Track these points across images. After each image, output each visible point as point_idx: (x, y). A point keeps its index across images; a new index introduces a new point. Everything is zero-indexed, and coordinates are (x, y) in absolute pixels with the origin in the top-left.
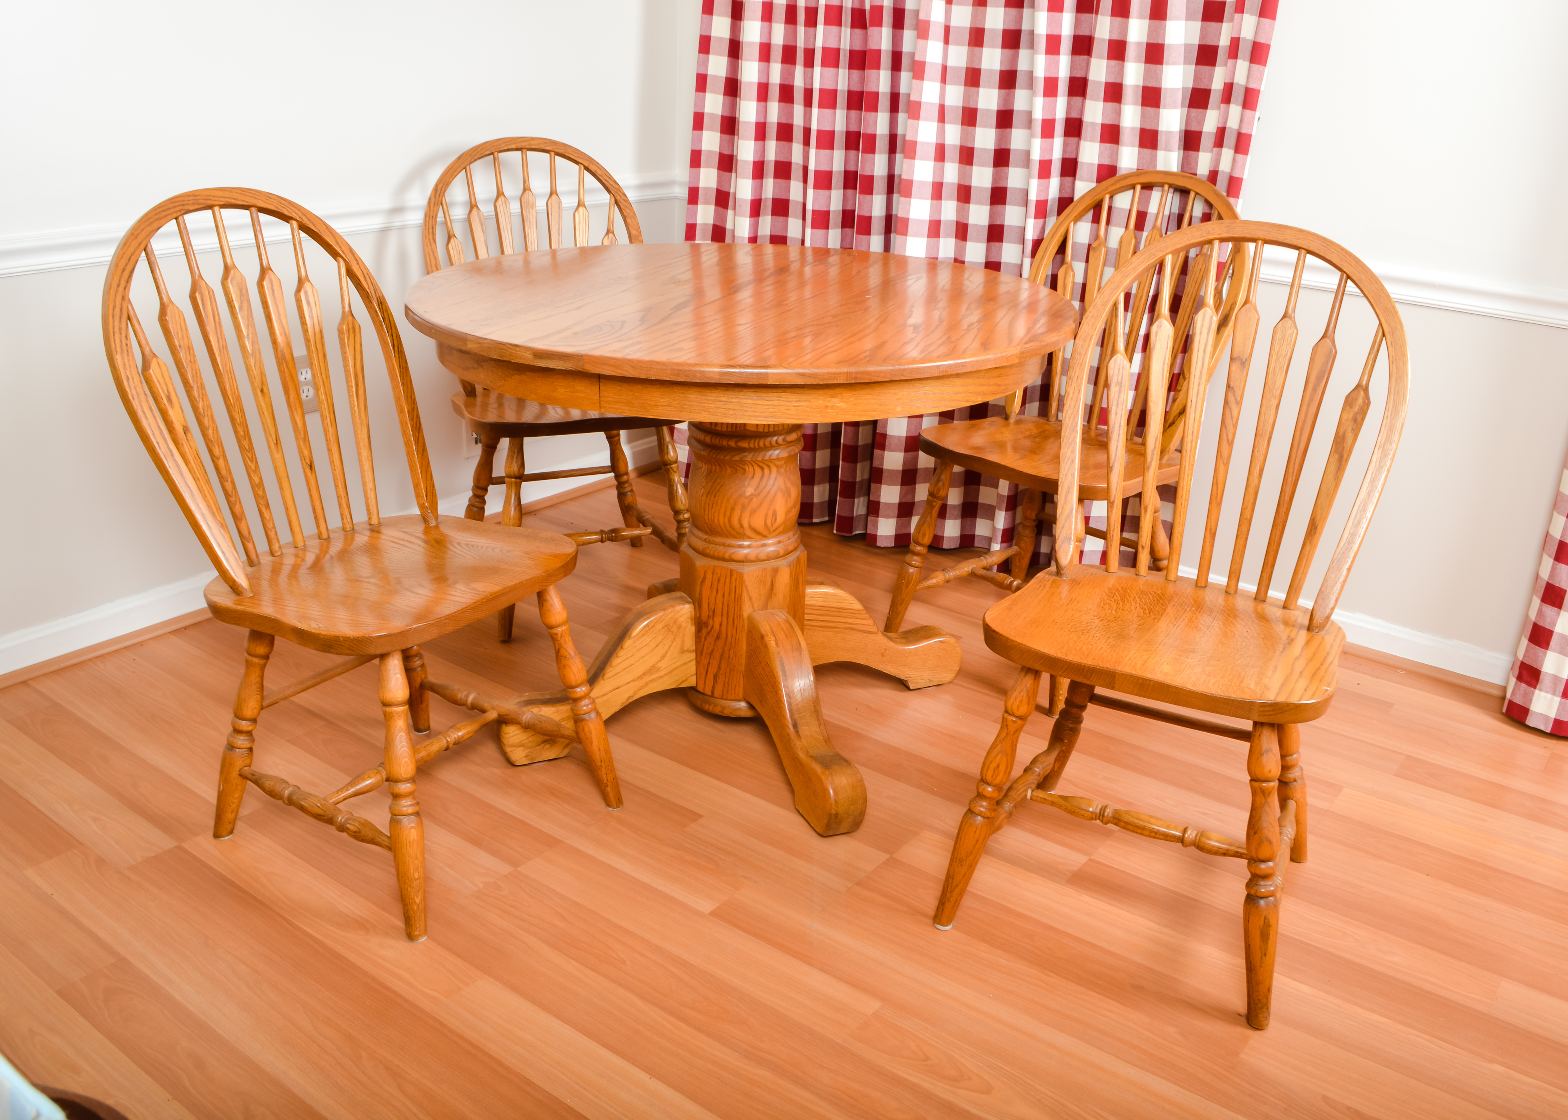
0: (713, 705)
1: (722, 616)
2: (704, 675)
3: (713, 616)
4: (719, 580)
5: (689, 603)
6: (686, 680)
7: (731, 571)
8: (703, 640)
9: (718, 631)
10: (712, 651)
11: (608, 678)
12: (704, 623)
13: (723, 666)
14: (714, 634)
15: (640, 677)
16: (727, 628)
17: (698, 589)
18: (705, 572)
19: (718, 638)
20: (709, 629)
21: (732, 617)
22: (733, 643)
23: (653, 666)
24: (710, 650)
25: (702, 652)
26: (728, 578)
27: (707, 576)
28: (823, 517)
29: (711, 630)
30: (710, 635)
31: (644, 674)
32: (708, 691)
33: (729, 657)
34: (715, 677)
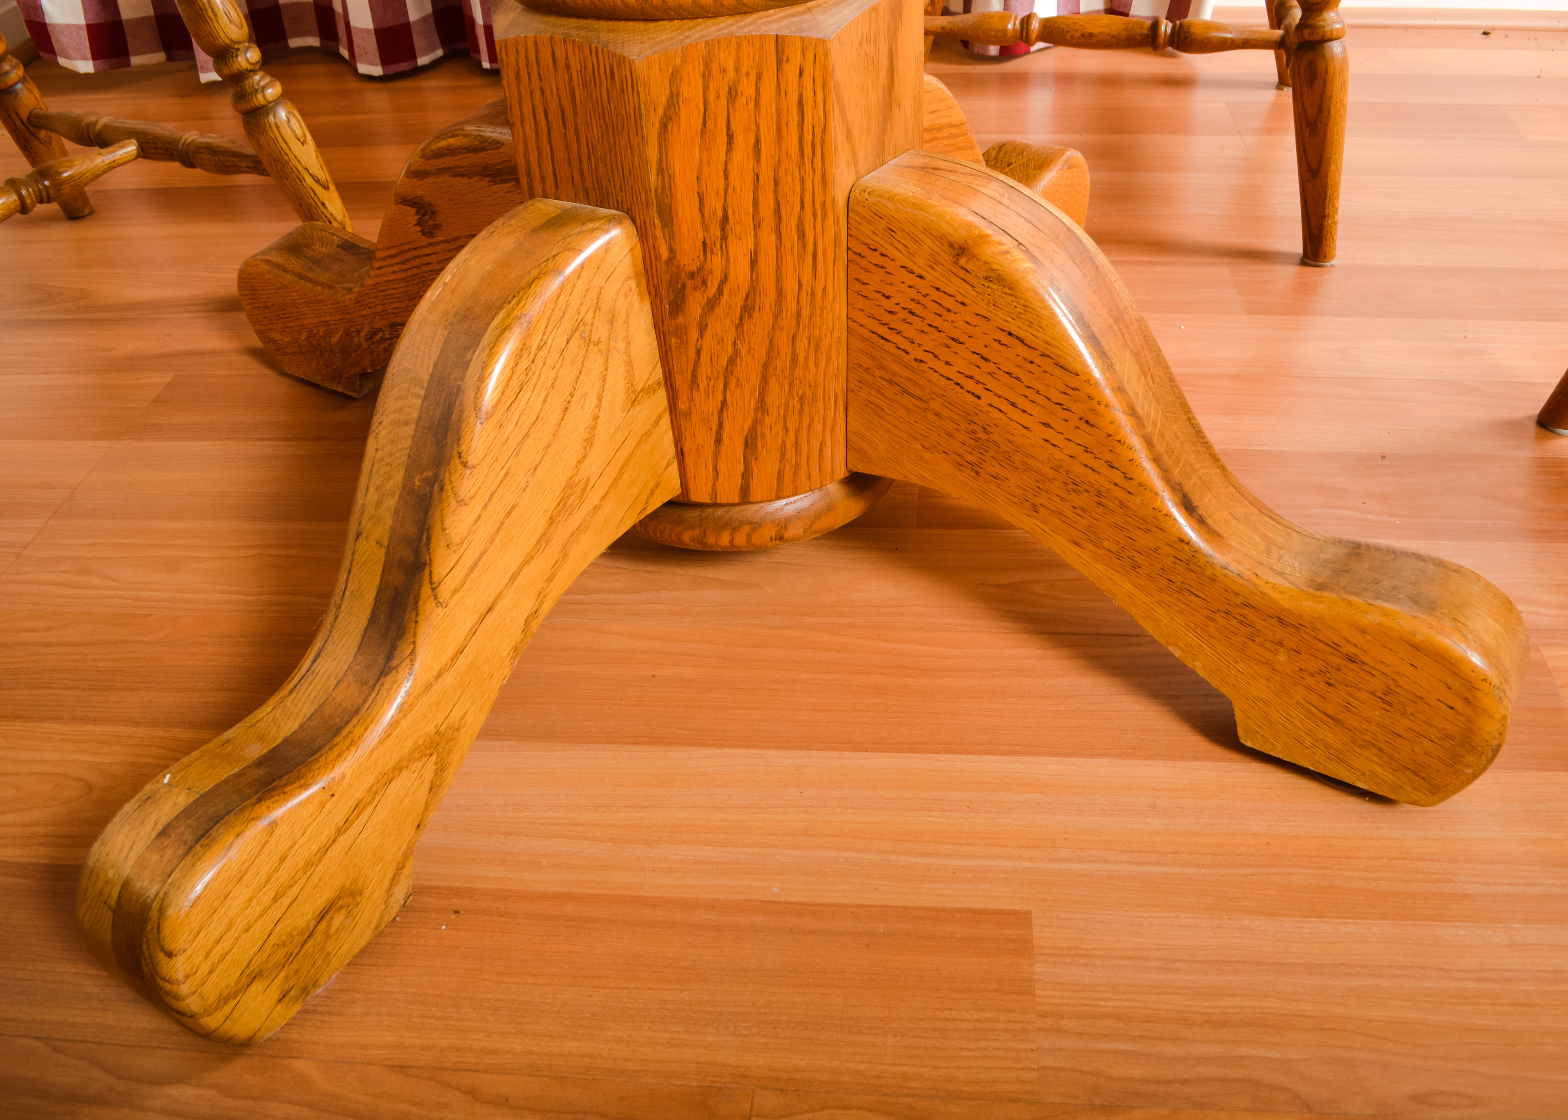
0: (746, 529)
1: (757, 226)
2: (709, 450)
3: (724, 238)
4: (732, 94)
5: (619, 222)
6: (657, 485)
7: (778, 40)
8: (694, 334)
9: (745, 286)
10: (732, 361)
11: (455, 591)
12: (692, 275)
13: (775, 398)
14: (732, 301)
15: (544, 539)
16: (779, 269)
17: (652, 154)
18: (675, 77)
19: (748, 309)
20: (712, 290)
21: (794, 222)
22: (805, 312)
23: (570, 485)
24: (724, 360)
25: (694, 376)
26: (770, 77)
27: (685, 90)
28: (434, 50)
29: (720, 292)
30: (719, 310)
31: (552, 521)
32: (729, 492)
33: (794, 360)
34: (750, 444)
